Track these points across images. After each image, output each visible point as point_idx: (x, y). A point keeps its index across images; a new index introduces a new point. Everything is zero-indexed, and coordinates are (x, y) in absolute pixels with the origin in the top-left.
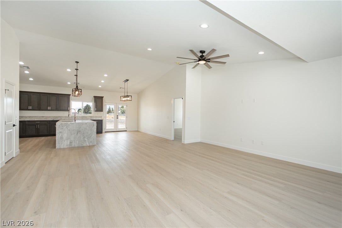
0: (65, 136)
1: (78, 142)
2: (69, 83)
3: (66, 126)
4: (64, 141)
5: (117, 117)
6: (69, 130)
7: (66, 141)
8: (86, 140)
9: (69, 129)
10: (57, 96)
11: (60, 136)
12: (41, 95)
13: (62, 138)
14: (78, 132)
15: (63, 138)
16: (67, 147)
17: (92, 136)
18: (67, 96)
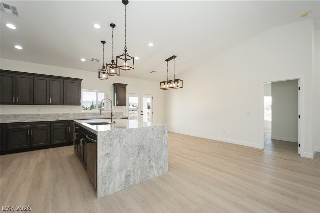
0: (117, 162)
1: (139, 172)
2: (83, 60)
3: (117, 139)
4: (115, 176)
5: (142, 113)
6: (125, 147)
7: (118, 175)
8: (153, 164)
9: (123, 144)
10: (62, 80)
11: (106, 163)
12: (36, 78)
13: (109, 168)
14: (141, 148)
15: (112, 168)
16: (120, 190)
17: (163, 155)
18: (77, 82)
